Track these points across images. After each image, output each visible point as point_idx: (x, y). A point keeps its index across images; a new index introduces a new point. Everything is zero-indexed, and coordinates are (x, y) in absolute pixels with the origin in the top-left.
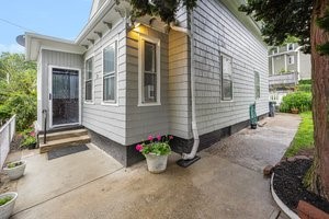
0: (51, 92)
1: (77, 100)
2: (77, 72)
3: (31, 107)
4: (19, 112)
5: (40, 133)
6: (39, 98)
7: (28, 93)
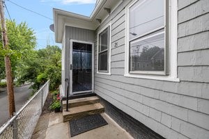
0: (71, 63)
1: (90, 70)
2: (90, 46)
3: (58, 75)
4: (51, 78)
5: (64, 99)
6: (63, 68)
7: (57, 65)
